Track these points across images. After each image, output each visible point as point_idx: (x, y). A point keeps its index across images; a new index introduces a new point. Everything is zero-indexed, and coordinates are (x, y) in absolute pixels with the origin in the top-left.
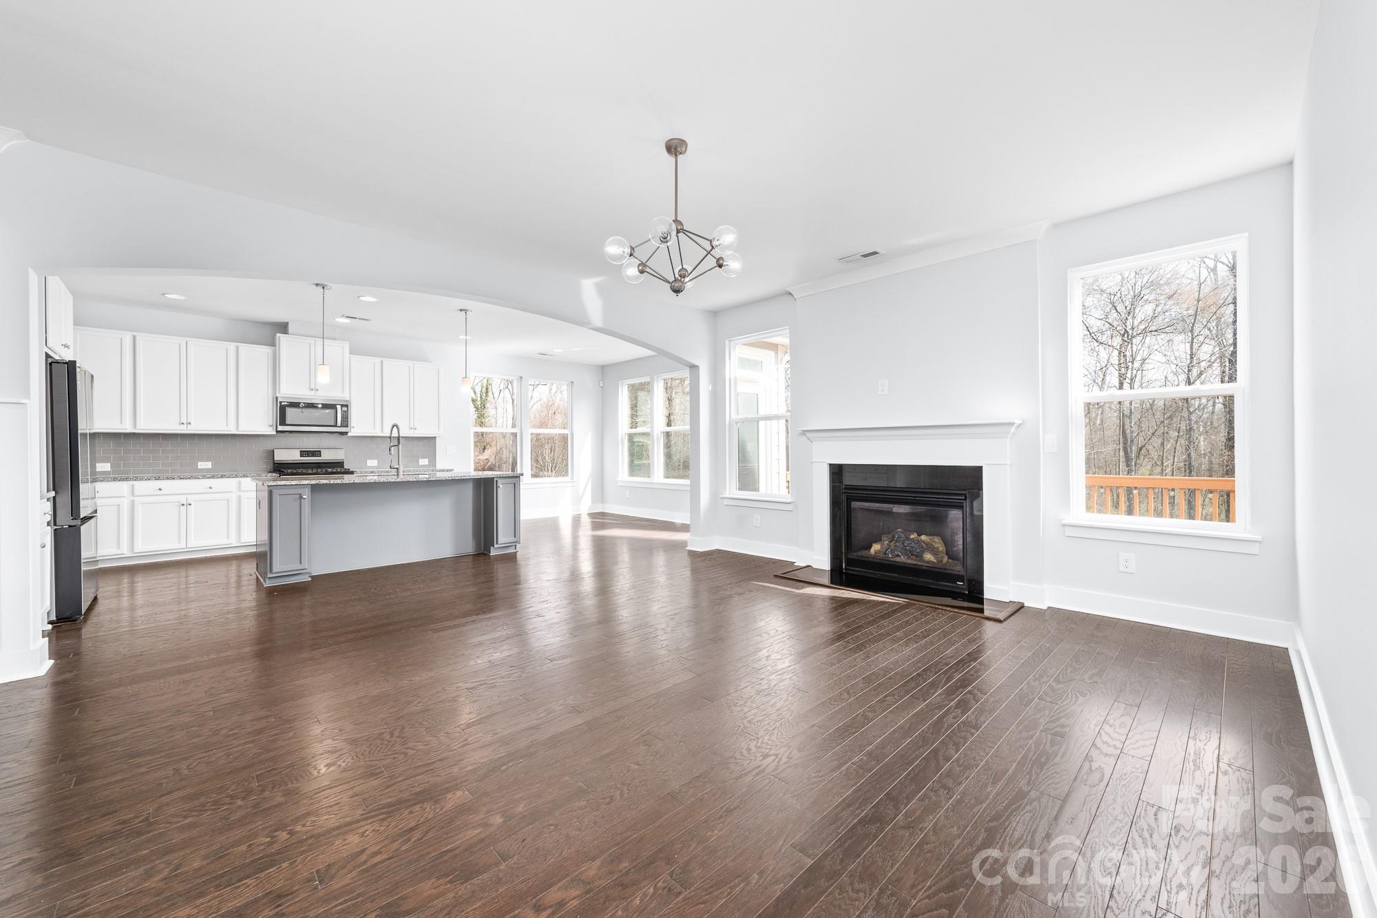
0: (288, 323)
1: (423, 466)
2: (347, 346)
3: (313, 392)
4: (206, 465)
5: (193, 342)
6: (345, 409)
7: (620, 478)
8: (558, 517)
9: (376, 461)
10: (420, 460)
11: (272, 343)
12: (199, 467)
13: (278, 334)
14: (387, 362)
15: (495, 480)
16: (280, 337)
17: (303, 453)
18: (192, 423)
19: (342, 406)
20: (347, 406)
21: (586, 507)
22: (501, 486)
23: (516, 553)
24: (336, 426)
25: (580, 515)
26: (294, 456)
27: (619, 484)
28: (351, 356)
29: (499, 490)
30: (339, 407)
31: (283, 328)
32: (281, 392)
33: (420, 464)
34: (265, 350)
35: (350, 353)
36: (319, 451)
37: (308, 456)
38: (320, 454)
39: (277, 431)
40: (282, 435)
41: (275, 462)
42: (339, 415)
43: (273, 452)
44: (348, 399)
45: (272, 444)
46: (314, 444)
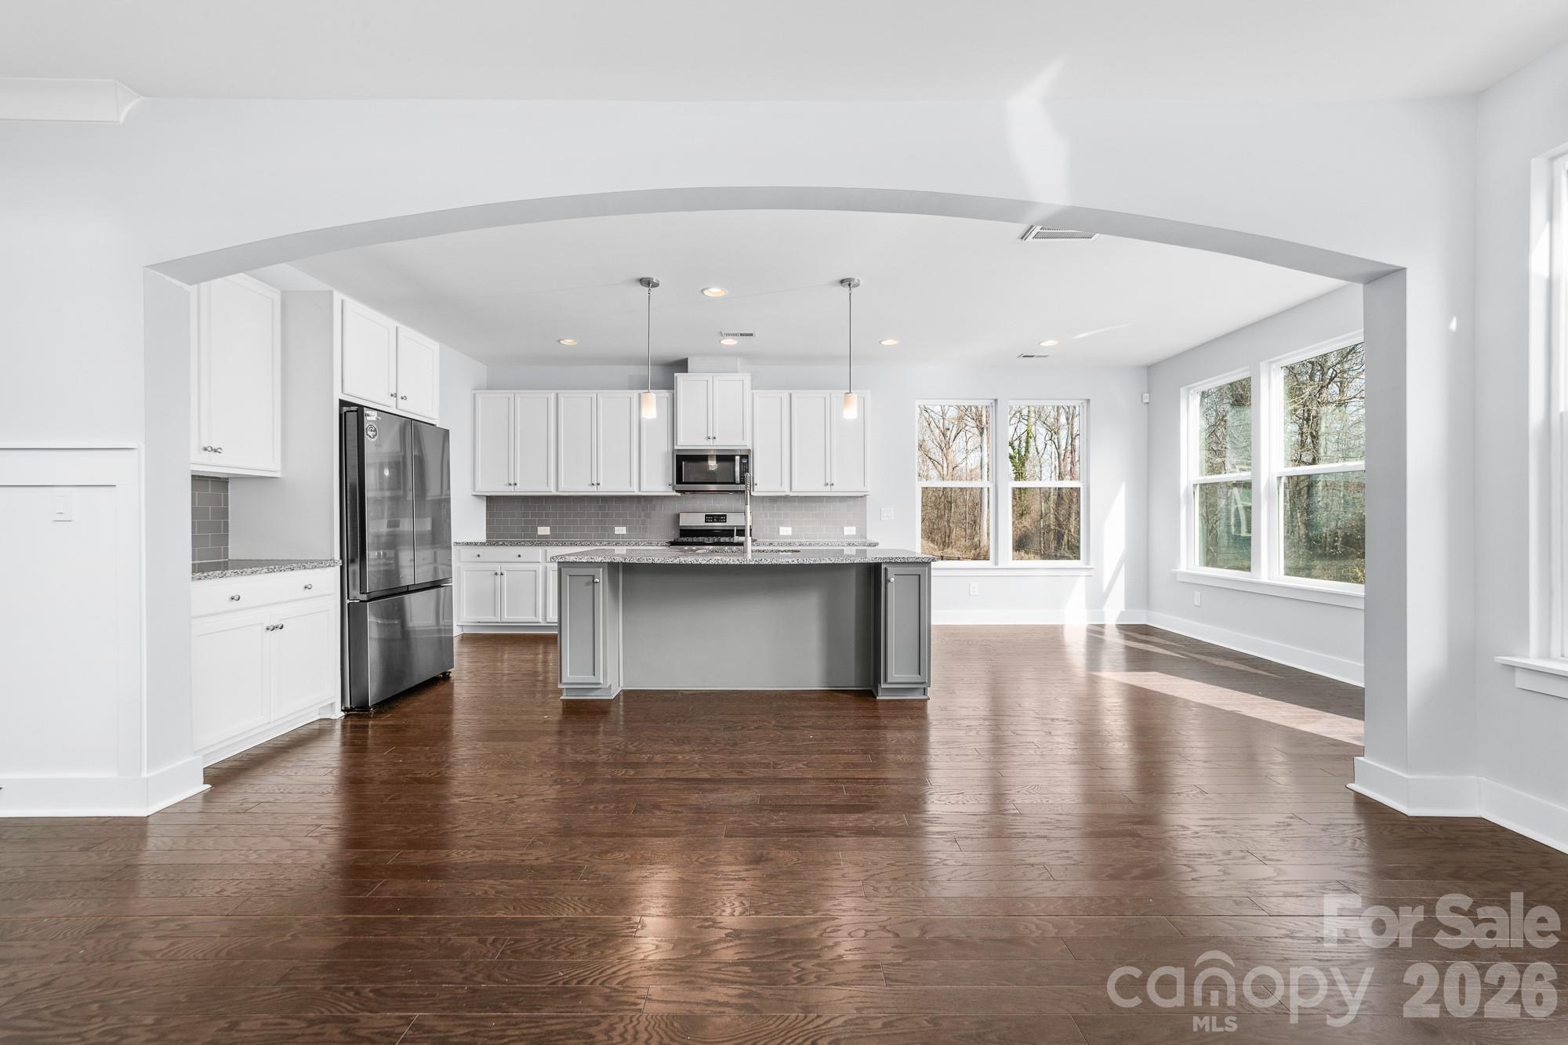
0: (687, 359)
1: (849, 537)
2: (747, 378)
3: (711, 440)
5: (603, 395)
6: (745, 461)
7: (1183, 568)
8: (1062, 627)
9: (791, 529)
10: (845, 529)
11: (670, 385)
12: (616, 533)
13: (675, 374)
14: (796, 394)
15: (883, 567)
16: (680, 377)
19: (742, 457)
20: (747, 457)
21: (1113, 614)
22: (892, 580)
23: (925, 701)
24: (734, 483)
25: (1102, 626)
26: (697, 521)
27: (1179, 579)
28: (754, 391)
29: (889, 584)
30: (738, 458)
31: (682, 365)
32: (679, 444)
33: (845, 534)
34: (665, 394)
35: (752, 389)
36: (725, 516)
37: (713, 522)
38: (725, 519)
39: (677, 491)
40: (683, 495)
41: (681, 530)
42: (737, 469)
43: (678, 516)
44: (750, 447)
45: (675, 507)
46: (717, 505)
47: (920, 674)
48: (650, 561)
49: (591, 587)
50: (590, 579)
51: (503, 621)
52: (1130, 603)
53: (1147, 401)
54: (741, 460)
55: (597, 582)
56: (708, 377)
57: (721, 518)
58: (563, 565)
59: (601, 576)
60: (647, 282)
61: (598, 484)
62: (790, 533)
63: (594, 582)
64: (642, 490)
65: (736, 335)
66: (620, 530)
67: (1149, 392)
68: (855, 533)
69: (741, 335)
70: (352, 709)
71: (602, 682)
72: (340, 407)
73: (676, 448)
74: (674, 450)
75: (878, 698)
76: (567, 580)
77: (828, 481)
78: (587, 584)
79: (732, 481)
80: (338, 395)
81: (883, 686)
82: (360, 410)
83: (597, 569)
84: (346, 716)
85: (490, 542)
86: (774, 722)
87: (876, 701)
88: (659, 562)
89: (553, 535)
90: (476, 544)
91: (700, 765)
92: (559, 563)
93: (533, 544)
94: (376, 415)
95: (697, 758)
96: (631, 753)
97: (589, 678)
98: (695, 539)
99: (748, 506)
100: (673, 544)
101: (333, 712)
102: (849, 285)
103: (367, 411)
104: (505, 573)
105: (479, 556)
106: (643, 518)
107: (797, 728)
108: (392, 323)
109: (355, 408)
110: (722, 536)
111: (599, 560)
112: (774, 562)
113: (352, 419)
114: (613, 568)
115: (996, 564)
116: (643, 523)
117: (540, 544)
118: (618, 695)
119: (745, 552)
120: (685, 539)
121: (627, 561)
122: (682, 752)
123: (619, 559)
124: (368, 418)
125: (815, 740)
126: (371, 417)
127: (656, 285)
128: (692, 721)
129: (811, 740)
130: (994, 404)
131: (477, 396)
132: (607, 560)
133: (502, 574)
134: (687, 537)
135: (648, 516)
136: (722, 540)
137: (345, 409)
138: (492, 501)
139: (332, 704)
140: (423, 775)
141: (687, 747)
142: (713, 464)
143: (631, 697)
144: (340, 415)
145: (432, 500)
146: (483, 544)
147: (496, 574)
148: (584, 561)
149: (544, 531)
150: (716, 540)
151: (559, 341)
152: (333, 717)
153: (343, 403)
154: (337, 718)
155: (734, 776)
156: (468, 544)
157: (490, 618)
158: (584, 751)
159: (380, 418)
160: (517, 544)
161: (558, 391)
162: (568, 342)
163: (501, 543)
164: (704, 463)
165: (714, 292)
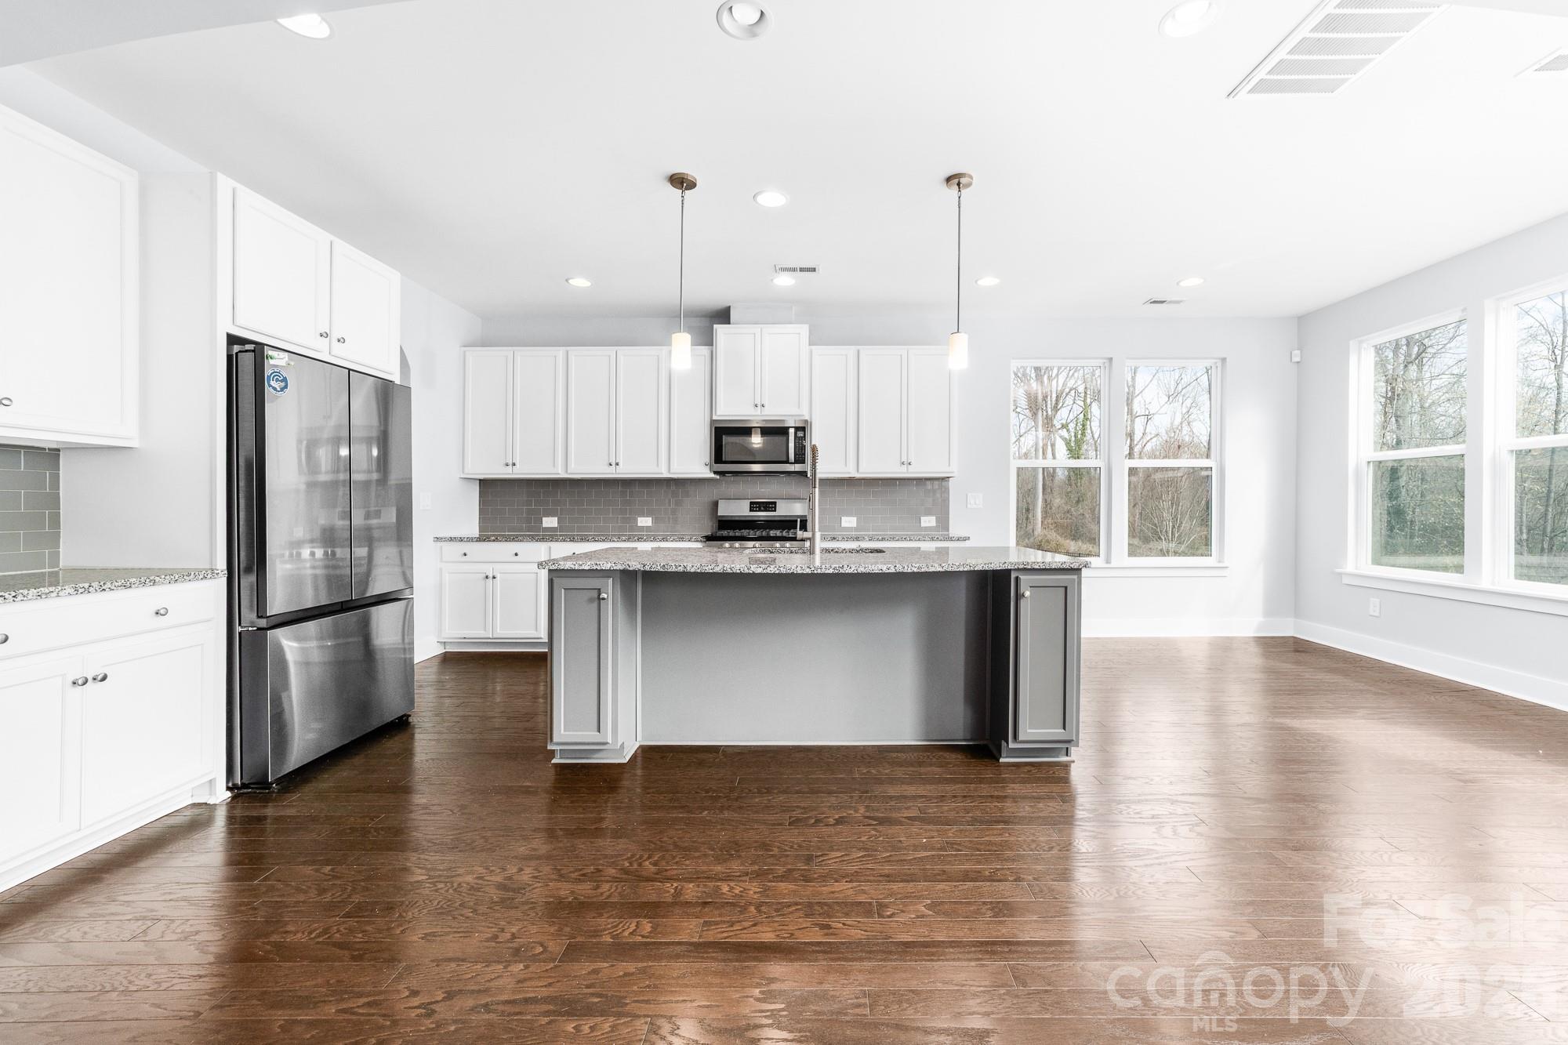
0: (730, 307)
1: (927, 529)
2: (804, 330)
3: (758, 409)
4: (646, 522)
5: (624, 352)
6: (800, 434)
7: (1350, 568)
9: (855, 518)
11: (710, 340)
12: (639, 524)
13: (715, 326)
14: (865, 351)
15: (1013, 575)
16: (720, 329)
17: (754, 506)
18: (621, 464)
19: (797, 429)
20: (803, 429)
22: (1027, 594)
23: (1068, 764)
24: (787, 462)
26: (740, 509)
28: (813, 347)
29: (1023, 603)
30: (792, 431)
31: (724, 315)
32: (718, 413)
33: (923, 525)
34: (702, 351)
35: (811, 343)
36: (775, 503)
37: (760, 510)
38: (775, 507)
39: (715, 473)
40: (722, 478)
41: (719, 521)
42: (792, 445)
43: (716, 504)
44: (807, 418)
45: (712, 493)
46: (764, 491)
47: (1064, 729)
48: (681, 569)
49: (595, 604)
50: (595, 594)
51: (495, 636)
52: (1272, 609)
53: (1296, 359)
54: (796, 434)
55: (604, 599)
56: (756, 329)
57: (770, 506)
58: (556, 575)
59: (610, 590)
60: (681, 182)
61: (617, 464)
62: (854, 525)
63: (599, 599)
64: (672, 471)
65: (794, 270)
66: (645, 521)
67: (1300, 348)
68: (934, 524)
69: (802, 270)
70: (244, 786)
71: (610, 741)
72: (228, 344)
73: (714, 418)
74: (713, 422)
75: (1001, 760)
76: (561, 595)
77: (904, 459)
78: (591, 600)
79: (785, 459)
80: (226, 327)
81: (1012, 745)
82: (259, 350)
83: (605, 580)
84: (233, 798)
85: (482, 539)
86: (862, 810)
87: (1000, 765)
88: (693, 570)
89: (561, 528)
90: (461, 540)
91: (758, 908)
92: (550, 570)
93: (533, 538)
94: (287, 359)
95: (753, 889)
96: (648, 880)
97: (590, 735)
98: (738, 533)
99: (817, 490)
100: (709, 538)
101: (212, 792)
102: (959, 184)
103: (269, 352)
104: (498, 576)
105: (465, 555)
106: (673, 506)
107: (900, 823)
108: (324, 237)
109: (248, 347)
110: (771, 529)
111: (607, 566)
112: (861, 570)
113: (247, 361)
114: (628, 577)
115: (1108, 561)
116: (674, 512)
117: (543, 539)
118: (634, 756)
119: (812, 551)
120: (725, 533)
121: (647, 568)
122: (728, 878)
123: (635, 565)
124: (272, 362)
125: (933, 849)
126: (276, 361)
127: (692, 185)
128: (740, 808)
129: (925, 847)
130: (1107, 365)
131: (467, 353)
132: (619, 567)
133: (494, 578)
134: (726, 530)
135: (679, 503)
136: (772, 533)
137: (236, 348)
138: (487, 486)
139: (211, 782)
140: (299, 935)
141: (736, 866)
142: (756, 440)
143: (652, 756)
144: (229, 357)
145: (396, 484)
146: (470, 540)
147: (487, 577)
148: (587, 568)
149: (550, 522)
150: (764, 534)
151: (567, 280)
152: (211, 801)
153: (232, 340)
154: (217, 802)
155: (817, 935)
156: (451, 539)
157: (478, 632)
158: (573, 875)
159: (292, 363)
160: (514, 539)
161: (568, 348)
162: (580, 282)
163: (493, 538)
164: (747, 438)
165: (772, 199)
